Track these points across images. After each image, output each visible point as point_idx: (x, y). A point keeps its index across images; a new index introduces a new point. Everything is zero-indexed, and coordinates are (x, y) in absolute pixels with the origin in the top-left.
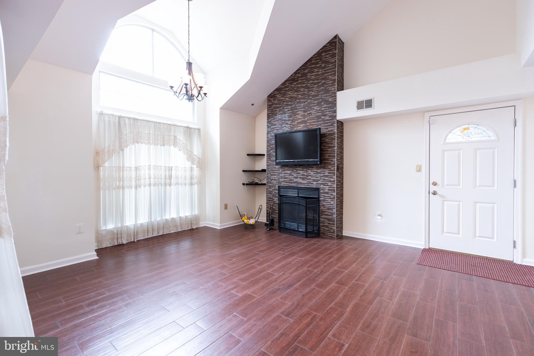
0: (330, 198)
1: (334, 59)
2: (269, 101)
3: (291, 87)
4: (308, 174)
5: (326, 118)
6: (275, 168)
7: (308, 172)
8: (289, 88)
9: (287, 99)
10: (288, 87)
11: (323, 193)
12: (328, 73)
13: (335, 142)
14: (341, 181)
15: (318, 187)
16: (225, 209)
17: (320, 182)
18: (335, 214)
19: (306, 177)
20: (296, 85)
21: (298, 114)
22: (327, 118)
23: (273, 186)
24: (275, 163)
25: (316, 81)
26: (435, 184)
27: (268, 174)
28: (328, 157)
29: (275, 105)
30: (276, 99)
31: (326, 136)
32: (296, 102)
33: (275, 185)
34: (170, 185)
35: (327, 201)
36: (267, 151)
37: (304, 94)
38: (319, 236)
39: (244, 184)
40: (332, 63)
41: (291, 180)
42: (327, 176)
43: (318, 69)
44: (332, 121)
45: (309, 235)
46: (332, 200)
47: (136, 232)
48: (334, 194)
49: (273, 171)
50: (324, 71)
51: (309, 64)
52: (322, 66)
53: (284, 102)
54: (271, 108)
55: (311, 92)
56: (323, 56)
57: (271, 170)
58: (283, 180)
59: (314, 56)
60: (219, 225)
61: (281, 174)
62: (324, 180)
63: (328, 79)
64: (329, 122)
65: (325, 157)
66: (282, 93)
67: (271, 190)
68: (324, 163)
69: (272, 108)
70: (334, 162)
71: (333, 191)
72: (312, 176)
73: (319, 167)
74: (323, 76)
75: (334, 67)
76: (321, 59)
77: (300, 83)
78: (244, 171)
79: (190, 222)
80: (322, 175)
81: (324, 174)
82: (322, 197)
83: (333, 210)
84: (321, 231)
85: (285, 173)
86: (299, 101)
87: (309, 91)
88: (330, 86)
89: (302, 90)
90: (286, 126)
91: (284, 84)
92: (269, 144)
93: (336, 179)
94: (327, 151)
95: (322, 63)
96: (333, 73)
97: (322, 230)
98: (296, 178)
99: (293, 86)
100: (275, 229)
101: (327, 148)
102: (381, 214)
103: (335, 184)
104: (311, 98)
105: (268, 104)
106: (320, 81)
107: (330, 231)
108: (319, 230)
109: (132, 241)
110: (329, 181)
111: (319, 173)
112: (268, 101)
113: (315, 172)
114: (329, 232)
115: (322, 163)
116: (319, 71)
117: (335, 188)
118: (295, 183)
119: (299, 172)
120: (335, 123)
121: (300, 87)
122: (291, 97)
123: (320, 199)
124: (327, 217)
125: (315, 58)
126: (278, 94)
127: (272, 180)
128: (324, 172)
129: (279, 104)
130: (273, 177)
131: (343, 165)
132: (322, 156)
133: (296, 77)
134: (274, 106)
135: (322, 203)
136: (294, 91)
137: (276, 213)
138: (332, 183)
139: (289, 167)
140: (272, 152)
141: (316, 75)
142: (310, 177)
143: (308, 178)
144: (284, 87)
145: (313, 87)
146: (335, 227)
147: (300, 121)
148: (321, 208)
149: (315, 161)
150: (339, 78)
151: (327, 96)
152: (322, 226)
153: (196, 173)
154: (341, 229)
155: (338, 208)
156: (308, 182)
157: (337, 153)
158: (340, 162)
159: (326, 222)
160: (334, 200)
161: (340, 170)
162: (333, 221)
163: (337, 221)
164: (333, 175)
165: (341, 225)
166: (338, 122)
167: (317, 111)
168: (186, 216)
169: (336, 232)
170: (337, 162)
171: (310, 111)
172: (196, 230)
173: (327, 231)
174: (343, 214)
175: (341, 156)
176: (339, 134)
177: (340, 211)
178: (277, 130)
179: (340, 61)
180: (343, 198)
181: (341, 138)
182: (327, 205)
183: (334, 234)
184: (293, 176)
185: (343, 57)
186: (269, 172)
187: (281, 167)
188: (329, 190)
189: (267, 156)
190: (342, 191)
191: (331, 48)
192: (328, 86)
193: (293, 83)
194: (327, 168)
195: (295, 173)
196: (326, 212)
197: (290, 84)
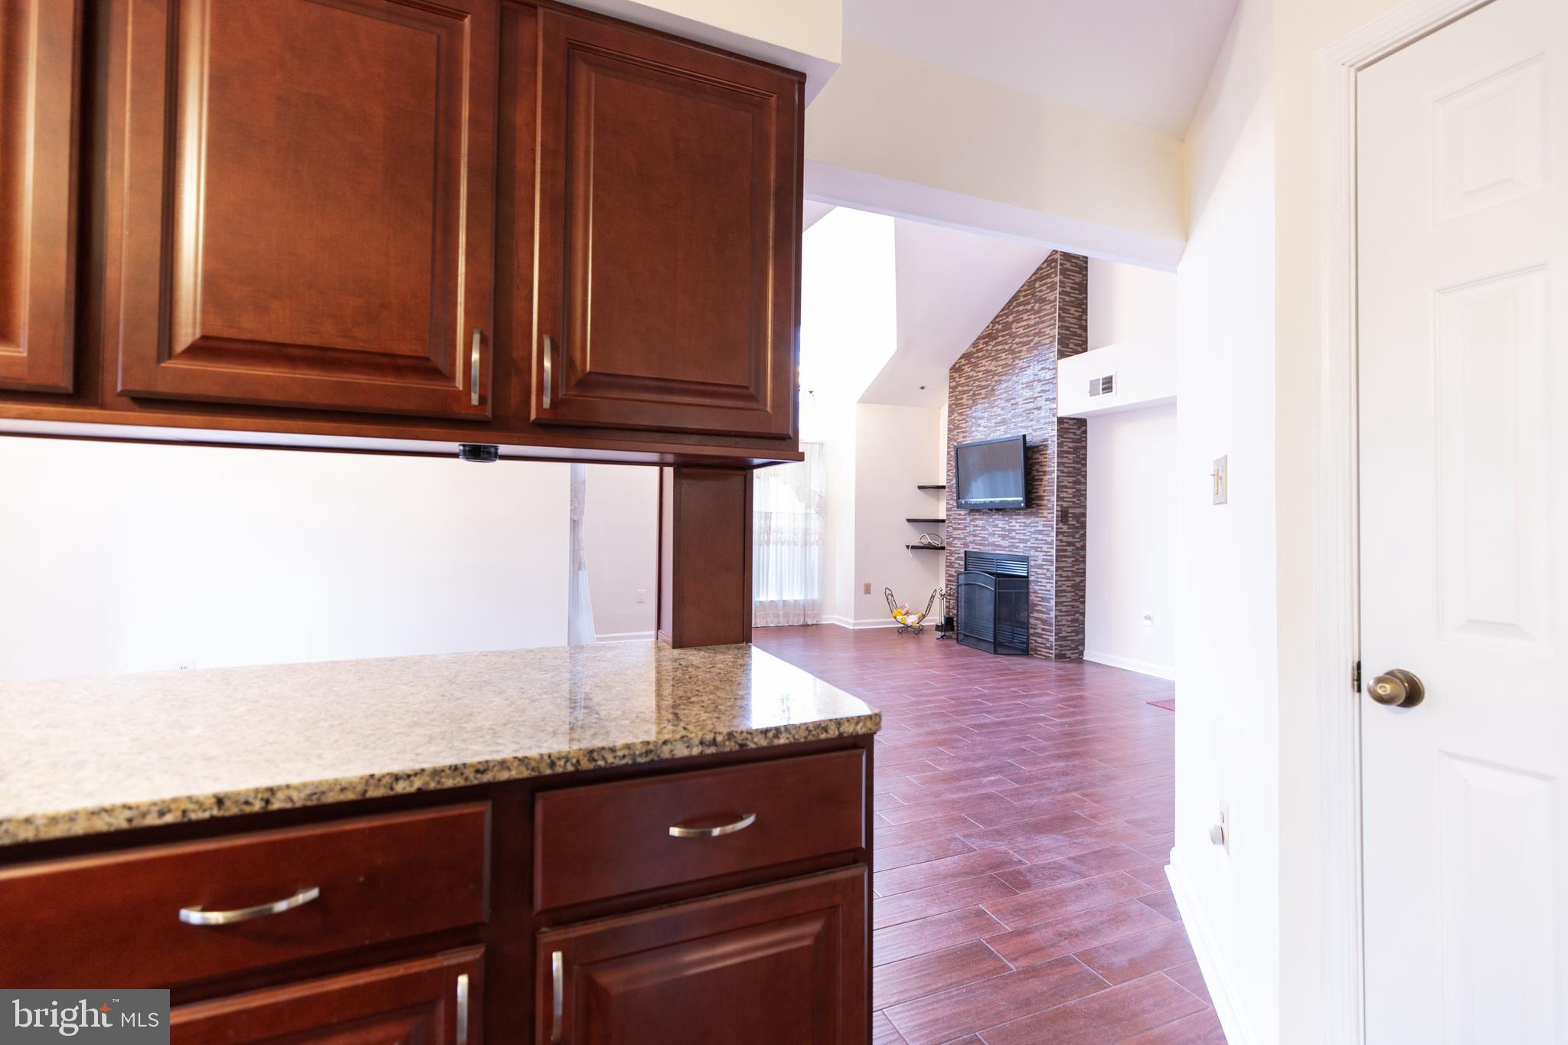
0: (1044, 576)
1: (1054, 294)
2: (952, 378)
3: (987, 350)
4: (1011, 528)
5: (1040, 414)
6: (959, 515)
7: (1011, 522)
8: (984, 352)
9: (981, 375)
11: (1035, 566)
12: (1043, 322)
13: (1054, 463)
15: (1027, 554)
16: (865, 593)
17: (1029, 544)
18: (1052, 610)
19: (1007, 533)
21: (997, 406)
23: (956, 552)
24: (957, 505)
25: (1025, 339)
27: (948, 527)
28: (1044, 492)
30: (963, 375)
31: (1039, 450)
32: (994, 381)
33: (960, 550)
34: (768, 543)
35: (1041, 584)
36: (947, 479)
37: (1006, 365)
38: (1028, 655)
39: (908, 547)
40: (1051, 302)
41: (983, 539)
42: (1040, 532)
43: (1028, 314)
44: (1050, 419)
45: (1000, 650)
46: (1048, 581)
48: (1051, 568)
49: (957, 522)
50: (1038, 319)
51: (1014, 304)
52: (1035, 307)
53: (975, 381)
54: (955, 393)
55: (1017, 361)
56: (1038, 288)
57: (954, 520)
58: (971, 539)
59: (1022, 289)
60: (852, 621)
61: (969, 527)
62: (1036, 539)
63: (1044, 334)
64: (1047, 422)
65: (1037, 492)
66: (972, 363)
67: (954, 559)
68: (1036, 506)
70: (1053, 503)
71: (1050, 563)
72: (1017, 531)
73: (1027, 513)
74: (1037, 329)
75: (1053, 310)
76: (1033, 294)
77: (1000, 343)
78: (909, 521)
79: (803, 613)
80: (1033, 529)
81: (1037, 528)
82: (1032, 575)
83: (1051, 601)
84: (1032, 645)
85: (974, 526)
86: (998, 380)
87: (1014, 359)
88: (1049, 348)
89: (1003, 356)
90: (977, 431)
91: (975, 344)
92: (951, 465)
93: (1054, 539)
94: (1041, 480)
95: (1035, 303)
96: (1052, 322)
97: (1032, 643)
98: (993, 534)
99: (990, 348)
100: (951, 637)
101: (1041, 475)
102: (1150, 615)
103: (1053, 548)
104: (1018, 373)
105: (950, 386)
106: (1032, 338)
107: (1045, 644)
108: (1028, 642)
110: (1044, 542)
111: (1028, 525)
112: (950, 379)
113: (1023, 524)
114: (1043, 648)
115: (1032, 506)
116: (1030, 318)
117: (1053, 556)
118: (992, 547)
119: (997, 522)
120: (1052, 423)
121: (1000, 351)
122: (987, 372)
123: (1030, 579)
124: (1040, 615)
125: (1025, 291)
126: (965, 365)
127: (955, 538)
128: (1035, 524)
129: (968, 386)
130: (956, 532)
131: (1085, 508)
132: (1034, 491)
133: (995, 331)
134: (960, 388)
135: (1033, 587)
138: (1049, 546)
139: (982, 513)
140: (953, 482)
141: (1026, 327)
142: (1014, 534)
143: (1011, 535)
144: (975, 350)
145: (1021, 351)
146: (1052, 636)
147: (999, 419)
148: (1031, 598)
149: (1018, 501)
150: (1066, 330)
151: (1042, 369)
152: (1033, 635)
153: (815, 524)
154: (1077, 646)
155: (1064, 599)
156: (1010, 544)
157: (1062, 484)
158: (1073, 502)
159: (1039, 626)
160: (1052, 581)
161: (1070, 519)
162: (1051, 625)
163: (1061, 625)
164: (1050, 529)
165: (1076, 636)
166: (1065, 421)
167: (1027, 400)
168: (795, 601)
169: (1057, 647)
170: (1059, 503)
171: (1015, 399)
172: (814, 627)
173: (1040, 645)
174: (1083, 614)
175: (1079, 491)
176: (1067, 446)
177: (1073, 606)
178: (964, 437)
179: (1072, 295)
180: (1085, 580)
181: (1079, 452)
182: (1040, 592)
183: (1051, 652)
184: (987, 532)
185: (1085, 282)
186: (951, 522)
187: (969, 513)
188: (1044, 560)
189: (947, 489)
190: (1079, 565)
191: (1050, 272)
192: (1044, 350)
193: (990, 343)
194: (1041, 515)
195: (991, 525)
196: (1040, 605)
197: (985, 345)
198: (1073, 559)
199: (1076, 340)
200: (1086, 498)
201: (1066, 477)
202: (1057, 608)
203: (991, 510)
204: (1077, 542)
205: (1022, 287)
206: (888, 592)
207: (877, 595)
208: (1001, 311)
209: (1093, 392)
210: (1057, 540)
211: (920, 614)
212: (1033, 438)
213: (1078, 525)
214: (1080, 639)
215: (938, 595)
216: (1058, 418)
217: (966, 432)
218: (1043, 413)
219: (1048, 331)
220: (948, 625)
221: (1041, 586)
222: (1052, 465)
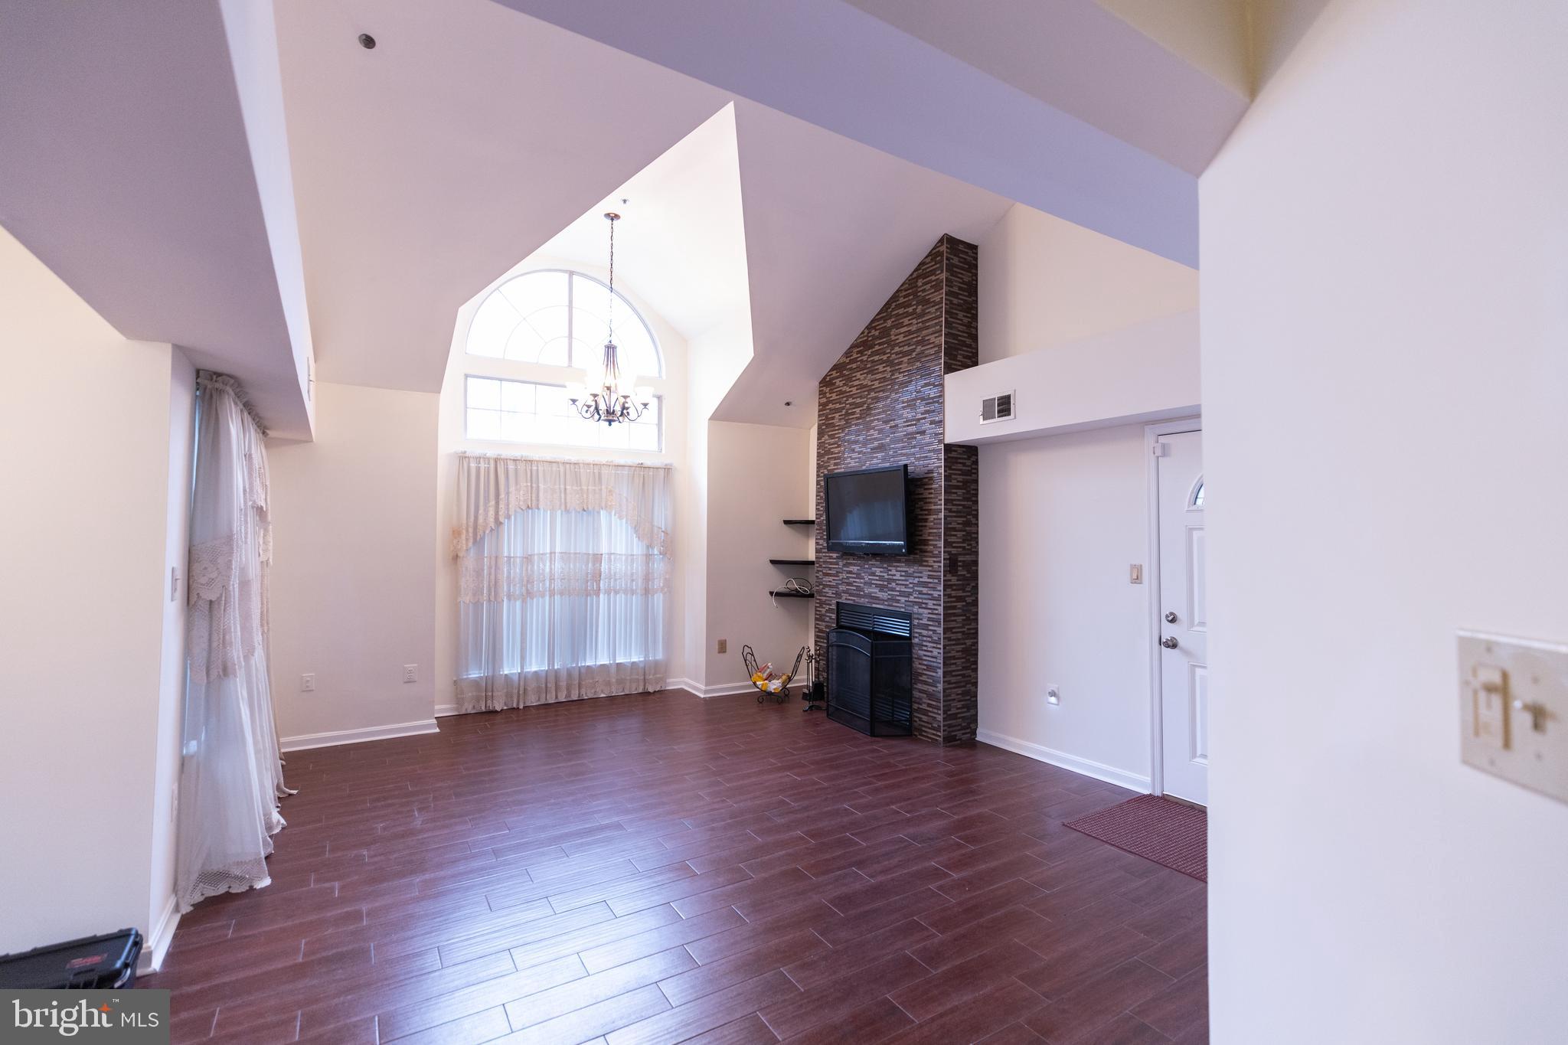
0: (930, 640)
1: (939, 294)
2: (822, 393)
3: (862, 361)
4: (891, 577)
5: (924, 439)
6: (831, 558)
7: (890, 570)
8: (858, 363)
9: (854, 390)
10: (855, 360)
11: (920, 626)
12: (927, 328)
13: (941, 500)
15: (909, 609)
16: (719, 652)
17: (912, 599)
18: (939, 682)
19: (886, 583)
21: (873, 428)
23: (827, 602)
25: (906, 348)
26: (1173, 620)
27: (818, 571)
28: (929, 536)
29: (832, 404)
30: (834, 390)
31: (926, 485)
32: (869, 398)
33: (832, 601)
34: (598, 592)
35: (926, 648)
36: (817, 515)
37: (884, 379)
38: (913, 736)
39: (771, 593)
40: (936, 304)
41: (859, 588)
42: (925, 584)
43: (910, 318)
44: (936, 447)
45: (877, 729)
46: (935, 645)
47: (522, 689)
48: (938, 630)
49: (826, 566)
50: (921, 324)
51: (894, 305)
52: (917, 310)
53: (848, 398)
54: (825, 412)
55: (896, 375)
56: (921, 287)
57: (824, 563)
58: (844, 588)
59: (902, 288)
60: (703, 687)
61: (842, 573)
62: (921, 593)
63: (928, 343)
64: (932, 450)
65: (921, 535)
66: (845, 375)
67: (824, 611)
68: (921, 552)
69: (827, 411)
70: (939, 550)
71: (937, 624)
72: (897, 582)
73: (909, 561)
74: (920, 336)
75: (939, 313)
76: (915, 294)
77: (877, 353)
78: (772, 562)
79: (642, 677)
80: (916, 581)
81: (921, 580)
82: (916, 637)
83: (938, 670)
84: (915, 724)
85: (848, 572)
86: (875, 397)
87: (893, 372)
88: (931, 361)
89: (881, 368)
90: (850, 457)
91: (848, 354)
92: (822, 498)
93: (942, 593)
94: (926, 521)
95: (918, 304)
96: (937, 328)
97: (916, 721)
98: (870, 584)
99: (865, 358)
100: (820, 709)
101: (926, 515)
102: (1056, 691)
103: (940, 605)
104: (898, 389)
105: (819, 402)
106: (914, 347)
107: (931, 724)
108: (910, 720)
109: (515, 706)
110: (930, 597)
111: (911, 575)
112: (820, 395)
113: (904, 574)
114: (929, 728)
115: (916, 551)
116: (912, 323)
117: (940, 615)
118: (866, 599)
119: (874, 569)
120: (939, 451)
121: (877, 363)
122: (862, 386)
123: (913, 641)
124: (925, 688)
125: (905, 291)
126: (837, 378)
127: (825, 586)
128: (919, 575)
129: (840, 403)
130: (827, 578)
131: (977, 555)
132: (918, 533)
133: (871, 339)
134: (830, 406)
135: (917, 651)
136: (865, 371)
138: (936, 602)
139: (856, 558)
140: (824, 517)
141: (907, 333)
142: (894, 584)
143: (890, 586)
144: (848, 360)
145: (901, 363)
146: (940, 714)
147: (876, 444)
148: (914, 665)
149: (899, 545)
150: (954, 339)
151: (926, 385)
152: (916, 711)
153: (659, 566)
154: (969, 724)
155: (953, 668)
156: (889, 597)
157: (950, 526)
158: (964, 548)
159: (924, 700)
160: (938, 646)
161: (960, 568)
162: (938, 700)
163: (950, 700)
164: (936, 581)
165: (968, 711)
166: (953, 448)
167: (909, 422)
168: (633, 663)
169: (945, 728)
170: (946, 549)
171: (894, 420)
172: (658, 695)
173: (926, 725)
174: (975, 684)
175: (969, 533)
176: (955, 479)
177: (963, 676)
178: (835, 464)
179: (960, 297)
180: (977, 643)
181: (969, 487)
182: (925, 658)
183: (939, 734)
184: (862, 581)
185: (974, 282)
186: (820, 566)
187: (842, 557)
188: (929, 619)
189: (816, 527)
190: (970, 624)
191: (934, 267)
192: (928, 361)
193: (866, 353)
194: (926, 564)
195: (867, 572)
196: (926, 674)
197: (859, 355)
198: (964, 618)
199: (964, 351)
200: (977, 543)
201: (955, 517)
202: (946, 679)
203: (868, 555)
204: (968, 596)
205: (902, 285)
206: (747, 650)
207: (734, 654)
208: (877, 315)
209: (987, 415)
210: (944, 595)
211: (784, 677)
212: (916, 466)
213: (969, 575)
214: (971, 716)
215: (805, 656)
216: (945, 445)
217: (839, 458)
218: (927, 439)
219: (932, 338)
220: (817, 692)
221: (925, 651)
222: (939, 502)
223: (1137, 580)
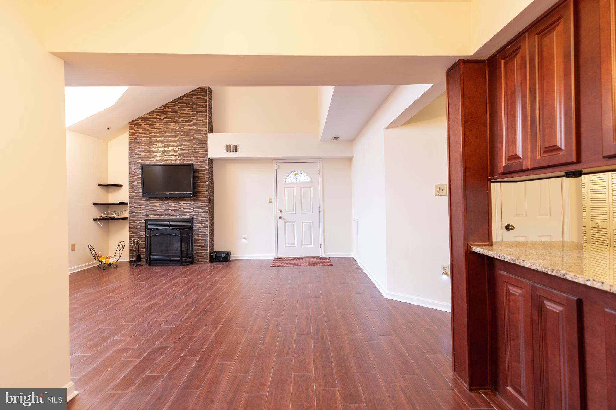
0: (203, 227)
1: (205, 104)
3: (160, 119)
4: (181, 206)
5: (197, 155)
6: (141, 200)
7: (180, 204)
8: (157, 119)
9: (155, 130)
10: (155, 118)
11: (197, 223)
12: (199, 115)
13: (207, 177)
14: (212, 211)
15: (191, 217)
16: (71, 251)
17: (193, 213)
18: (208, 241)
19: (178, 209)
20: (165, 118)
21: (169, 148)
22: (199, 155)
23: (138, 220)
24: (141, 195)
25: (187, 120)
26: (280, 211)
27: (131, 207)
29: (140, 134)
30: (141, 128)
31: (200, 171)
32: (166, 135)
33: (141, 219)
35: (200, 230)
36: (129, 182)
37: (174, 129)
38: (193, 263)
39: (95, 220)
40: (202, 107)
41: (161, 212)
42: (200, 208)
43: (189, 108)
44: (204, 158)
45: (183, 264)
46: (205, 229)
48: (206, 223)
49: (138, 204)
50: (195, 112)
51: (179, 101)
52: (193, 107)
53: (151, 133)
54: (134, 136)
55: (182, 129)
56: (194, 98)
57: (136, 203)
58: (151, 213)
59: (185, 96)
61: (149, 206)
62: (197, 211)
63: (199, 120)
64: (201, 159)
65: (197, 190)
66: (148, 123)
67: (136, 224)
68: (197, 196)
69: (136, 136)
70: (207, 195)
71: (206, 221)
72: (184, 208)
73: (192, 199)
74: (194, 117)
75: (205, 111)
76: (192, 101)
77: (169, 118)
78: (94, 204)
80: (195, 206)
81: (197, 206)
82: (195, 227)
83: (206, 237)
84: (195, 258)
85: (153, 206)
86: (169, 135)
87: (180, 127)
88: (201, 127)
89: (172, 124)
90: (153, 158)
91: (150, 114)
92: (133, 174)
93: (208, 210)
94: (200, 185)
95: (194, 104)
96: (204, 116)
97: (196, 257)
98: (168, 210)
99: (162, 118)
100: (142, 265)
101: (199, 182)
102: (245, 237)
103: (207, 214)
104: (182, 134)
105: (129, 131)
106: (192, 120)
107: (203, 256)
108: (192, 258)
110: (202, 212)
111: (192, 205)
112: (129, 128)
113: (188, 204)
114: (203, 258)
115: (195, 196)
116: (190, 111)
117: (208, 217)
118: (166, 216)
119: (170, 204)
120: (207, 161)
121: (170, 122)
122: (160, 129)
123: (194, 229)
124: (200, 244)
125: (186, 98)
126: (143, 123)
127: (136, 213)
128: (197, 204)
129: (145, 134)
130: (138, 209)
131: (213, 197)
132: (195, 189)
133: (166, 111)
134: (138, 134)
135: (195, 233)
136: (162, 124)
137: (143, 248)
138: (205, 213)
139: (159, 200)
140: (137, 183)
141: (188, 114)
142: (182, 209)
143: (180, 209)
144: (150, 117)
145: (185, 125)
146: (208, 252)
147: (170, 154)
148: (194, 237)
149: (189, 194)
150: (209, 122)
151: (198, 135)
152: (195, 254)
155: (210, 236)
156: (180, 214)
157: (209, 187)
159: (199, 249)
160: (207, 229)
161: (211, 202)
162: (207, 248)
163: (210, 247)
164: (205, 206)
165: (213, 250)
166: (209, 160)
167: (189, 148)
169: (210, 257)
171: (181, 146)
173: (201, 257)
175: (212, 190)
176: (210, 171)
177: (212, 238)
178: (142, 160)
179: (210, 107)
181: (212, 174)
182: (200, 234)
183: (207, 259)
184: (163, 209)
185: (212, 103)
186: (133, 204)
187: (148, 200)
188: (202, 220)
189: (127, 187)
191: (201, 93)
192: (199, 127)
193: (162, 116)
194: (200, 200)
195: (165, 205)
196: (200, 240)
197: (158, 116)
199: (211, 127)
200: (213, 193)
201: (210, 183)
203: (167, 198)
205: (185, 95)
206: (90, 247)
208: (170, 103)
209: (228, 150)
213: (213, 204)
215: (123, 245)
216: (208, 158)
217: (146, 158)
220: (136, 260)
221: (200, 231)
222: (206, 178)
223: (271, 202)
